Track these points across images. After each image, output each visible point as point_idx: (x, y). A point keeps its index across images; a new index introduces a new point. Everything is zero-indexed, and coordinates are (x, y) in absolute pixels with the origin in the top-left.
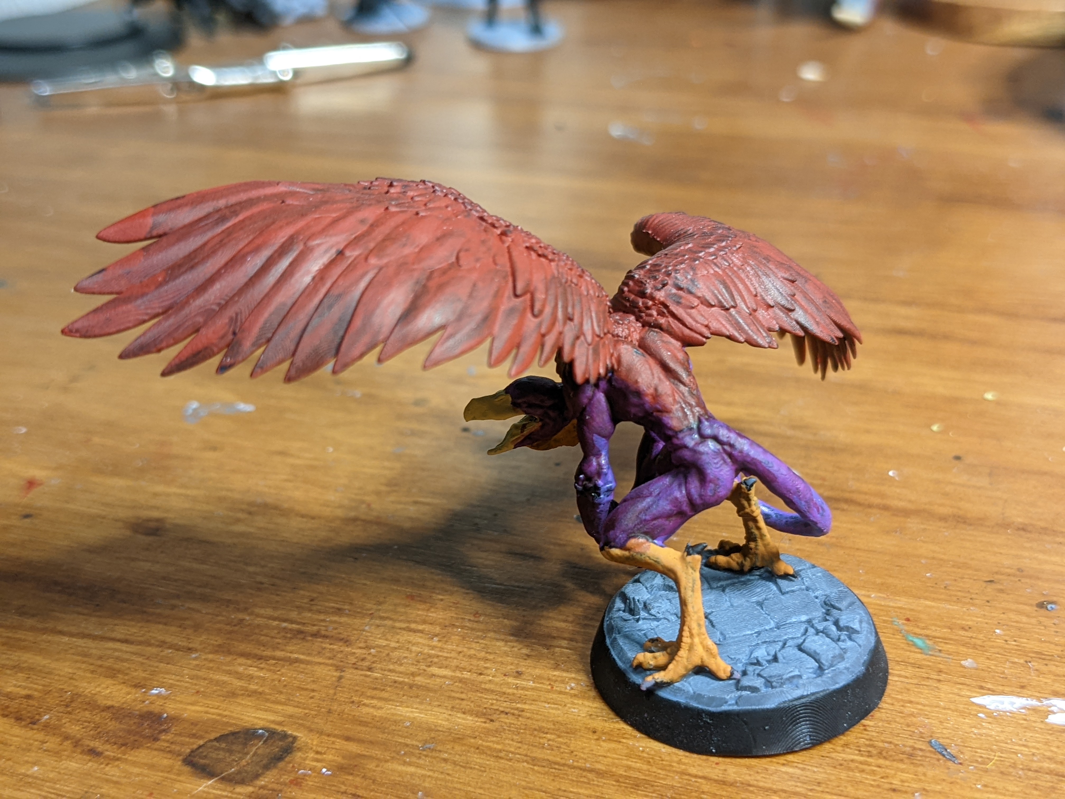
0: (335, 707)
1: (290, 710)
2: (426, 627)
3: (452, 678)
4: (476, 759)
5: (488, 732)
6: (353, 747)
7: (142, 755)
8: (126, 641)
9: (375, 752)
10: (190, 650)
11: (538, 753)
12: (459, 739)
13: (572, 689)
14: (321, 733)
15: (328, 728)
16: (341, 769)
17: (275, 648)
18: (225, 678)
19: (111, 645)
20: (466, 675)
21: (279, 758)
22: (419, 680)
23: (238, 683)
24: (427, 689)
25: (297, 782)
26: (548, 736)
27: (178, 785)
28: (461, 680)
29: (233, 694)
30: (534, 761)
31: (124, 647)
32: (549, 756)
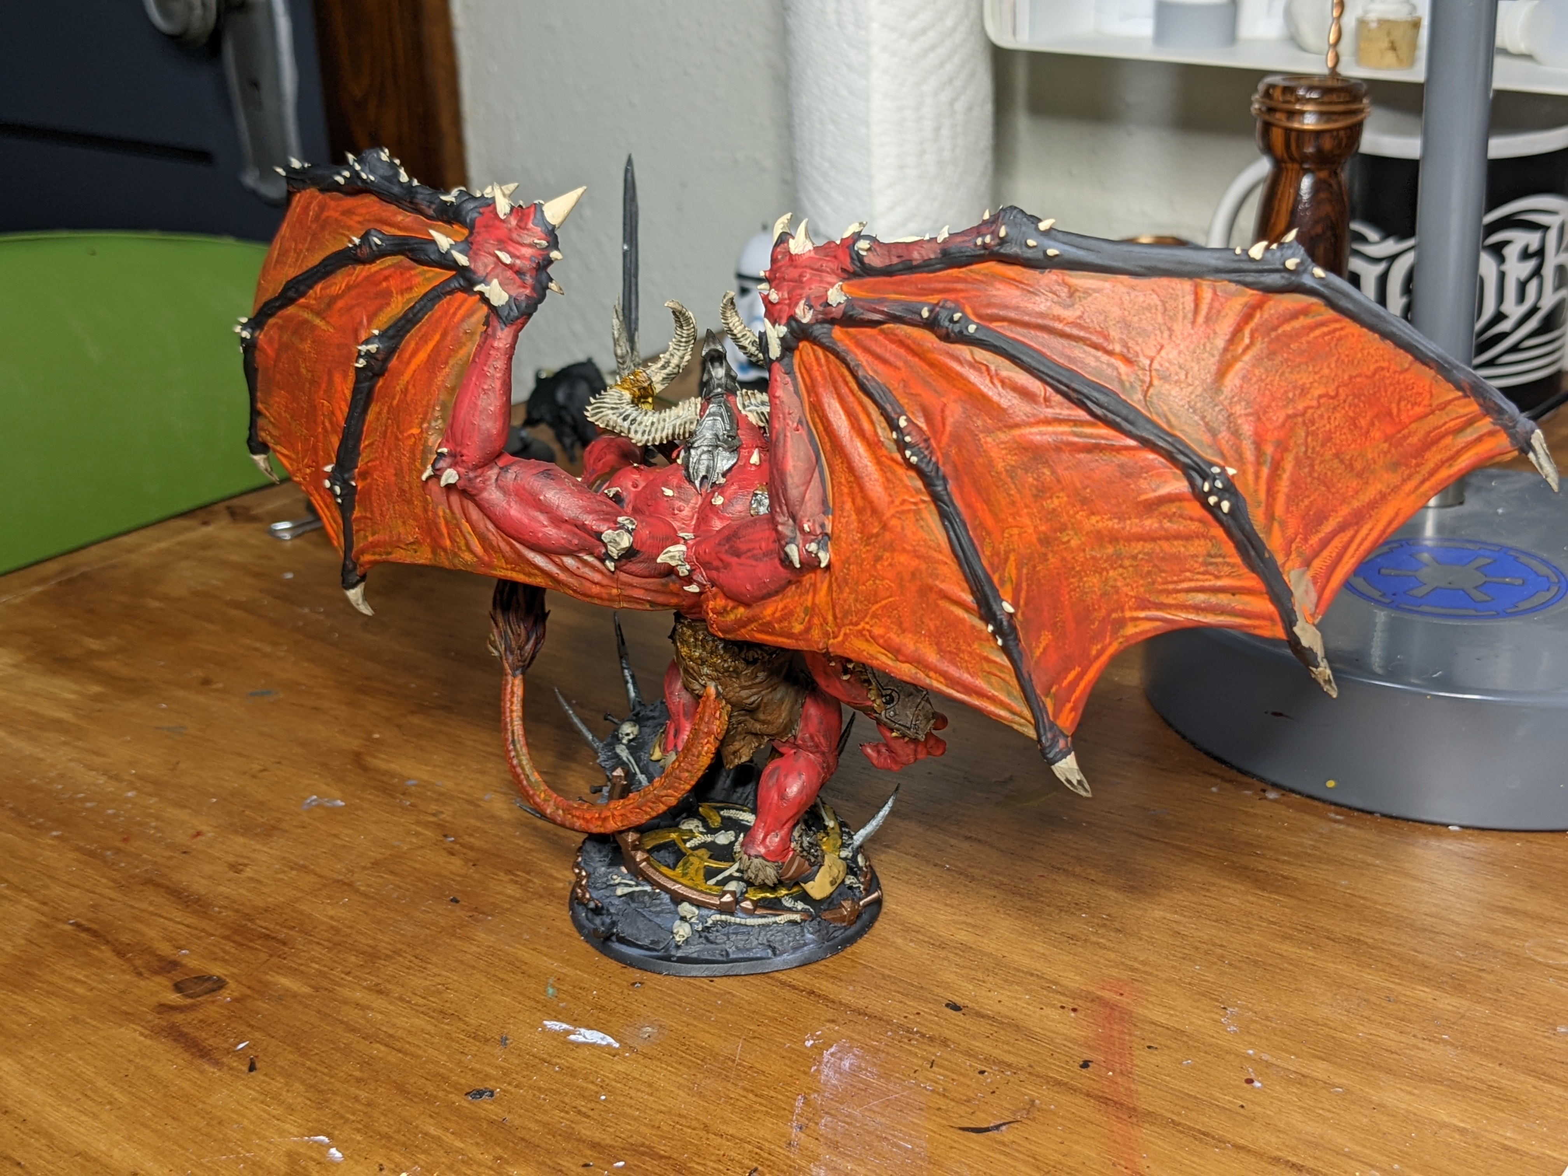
0: (255, 973)
1: (236, 971)
2: (326, 943)
3: (317, 970)
4: (295, 1006)
5: (311, 996)
6: (248, 992)
7: (158, 979)
8: (188, 926)
9: (256, 996)
10: (213, 935)
11: (324, 1009)
12: (295, 996)
13: (366, 984)
14: (240, 983)
15: (244, 982)
16: (236, 1000)
17: (251, 941)
18: (217, 950)
19: (180, 926)
20: (326, 969)
21: (214, 990)
22: (302, 968)
23: (222, 954)
24: (302, 972)
25: (213, 1002)
27: (165, 994)
28: (320, 971)
29: (216, 959)
30: (319, 1012)
31: (186, 929)
32: (328, 1011)
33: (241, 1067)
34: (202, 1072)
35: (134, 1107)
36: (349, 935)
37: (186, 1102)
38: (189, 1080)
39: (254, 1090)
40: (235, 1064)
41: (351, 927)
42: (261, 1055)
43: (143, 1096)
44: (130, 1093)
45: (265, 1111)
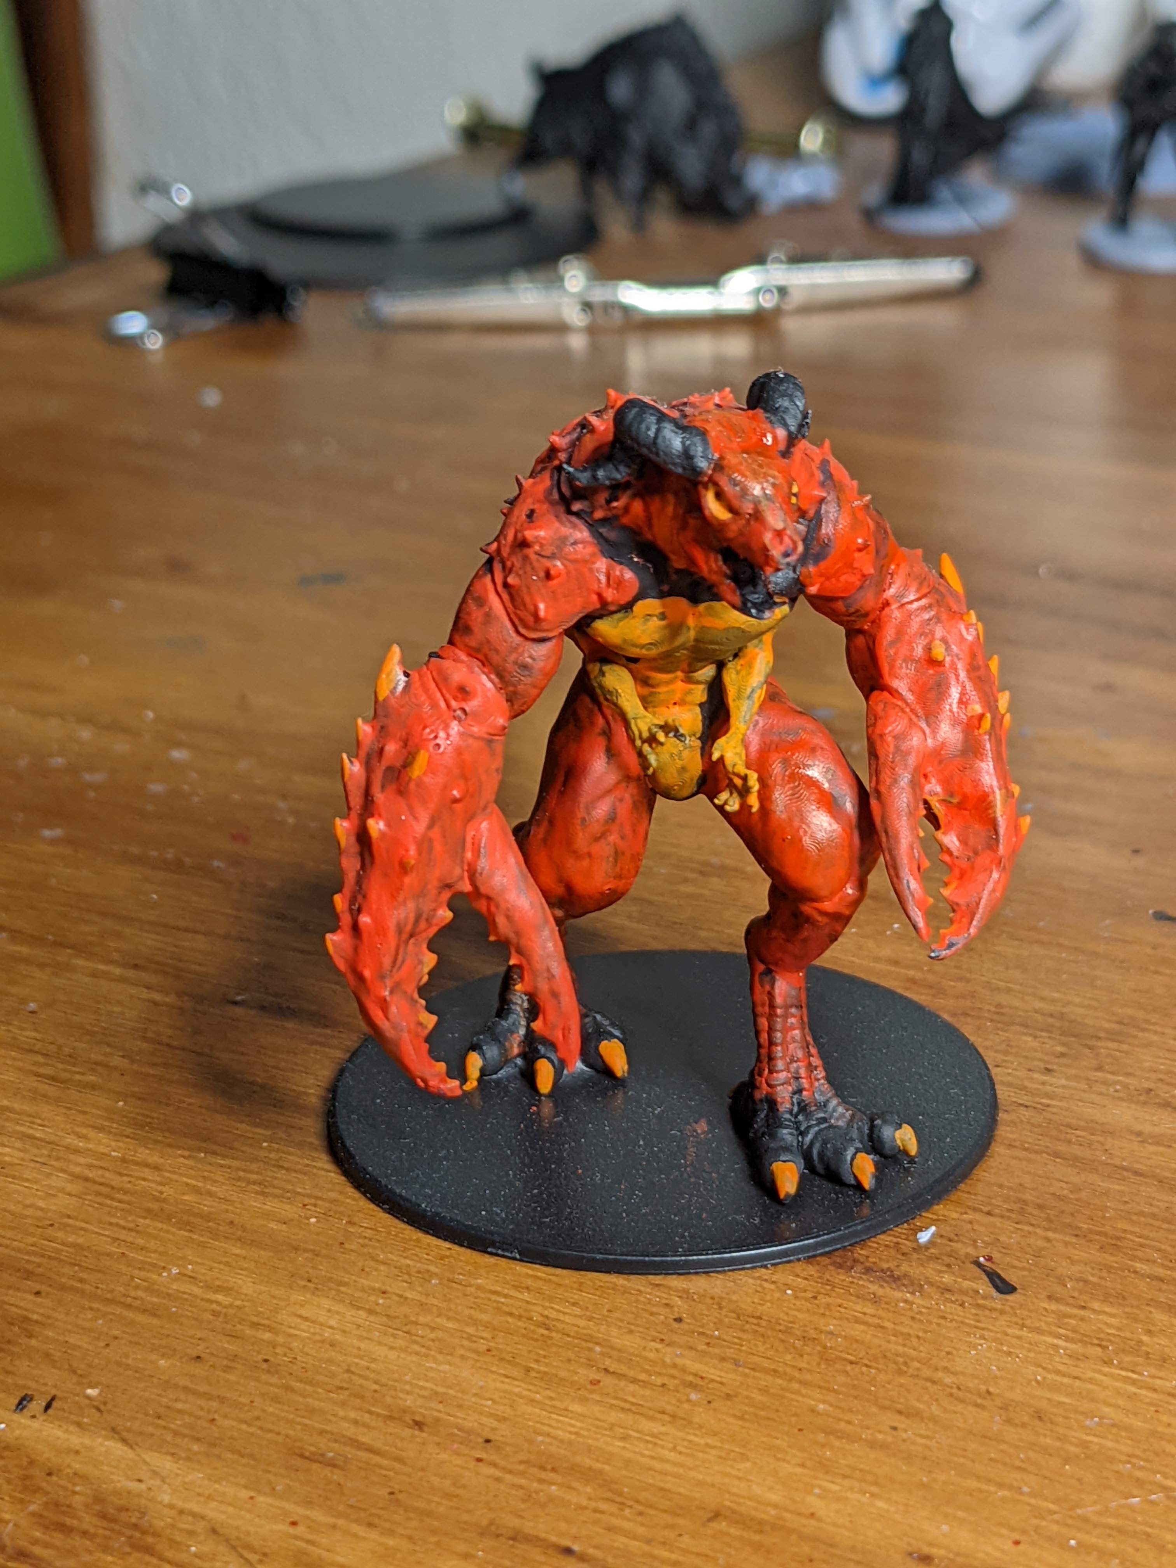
11: (1062, 1148)
13: (1116, 1091)
26: (1078, 1132)
30: (1056, 1154)
32: (1076, 1150)
33: (967, 1284)
34: (876, 1300)
35: (764, 1391)
36: (973, 995)
37: (900, 1372)
38: (857, 1321)
39: (1059, 1336)
40: (947, 1279)
41: (960, 979)
42: (996, 1255)
43: (766, 1364)
44: (723, 1359)
45: (1134, 1382)
